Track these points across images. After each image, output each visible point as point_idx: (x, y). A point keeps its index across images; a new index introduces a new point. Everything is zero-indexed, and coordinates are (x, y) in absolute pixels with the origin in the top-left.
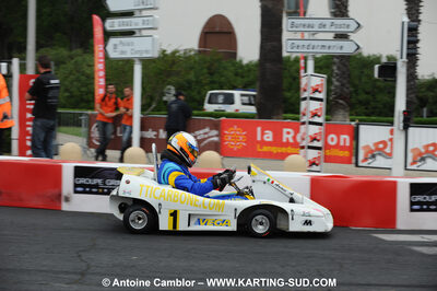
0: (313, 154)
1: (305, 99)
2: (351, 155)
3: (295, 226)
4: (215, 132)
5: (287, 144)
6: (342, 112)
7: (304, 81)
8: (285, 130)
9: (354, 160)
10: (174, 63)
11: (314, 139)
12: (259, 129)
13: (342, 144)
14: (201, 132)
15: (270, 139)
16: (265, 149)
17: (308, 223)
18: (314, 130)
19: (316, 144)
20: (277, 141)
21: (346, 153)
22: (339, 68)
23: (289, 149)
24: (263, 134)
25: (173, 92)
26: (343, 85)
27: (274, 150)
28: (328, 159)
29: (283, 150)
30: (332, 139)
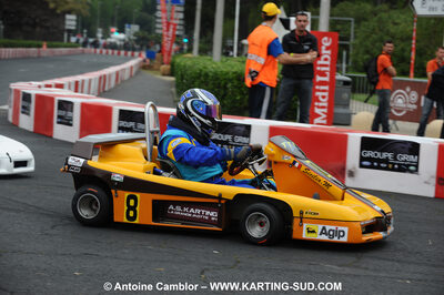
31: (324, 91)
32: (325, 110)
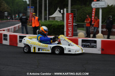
3: (66, 52)
17: (70, 51)
31: (71, 28)
32: (71, 33)
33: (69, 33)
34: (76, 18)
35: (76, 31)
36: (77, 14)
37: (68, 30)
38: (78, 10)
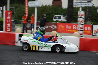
0: (81, 32)
1: (79, 18)
2: (91, 33)
4: (56, 26)
5: (74, 29)
6: (89, 21)
7: (79, 13)
8: (74, 26)
9: (91, 34)
10: (45, 8)
11: (81, 28)
12: (67, 25)
13: (88, 29)
14: (52, 26)
15: (70, 28)
16: (69, 30)
18: (81, 26)
19: (82, 29)
20: (72, 29)
21: (90, 32)
22: (88, 10)
23: (75, 31)
24: (68, 27)
25: (45, 16)
26: (89, 14)
27: (71, 31)
28: (85, 33)
29: (73, 31)
30: (86, 28)
31: (9, 24)
33: (8, 28)
34: (15, 15)
35: (14, 27)
36: (15, 12)
37: (6, 26)
38: (16, 8)
